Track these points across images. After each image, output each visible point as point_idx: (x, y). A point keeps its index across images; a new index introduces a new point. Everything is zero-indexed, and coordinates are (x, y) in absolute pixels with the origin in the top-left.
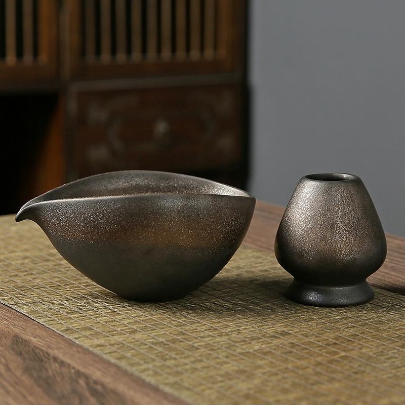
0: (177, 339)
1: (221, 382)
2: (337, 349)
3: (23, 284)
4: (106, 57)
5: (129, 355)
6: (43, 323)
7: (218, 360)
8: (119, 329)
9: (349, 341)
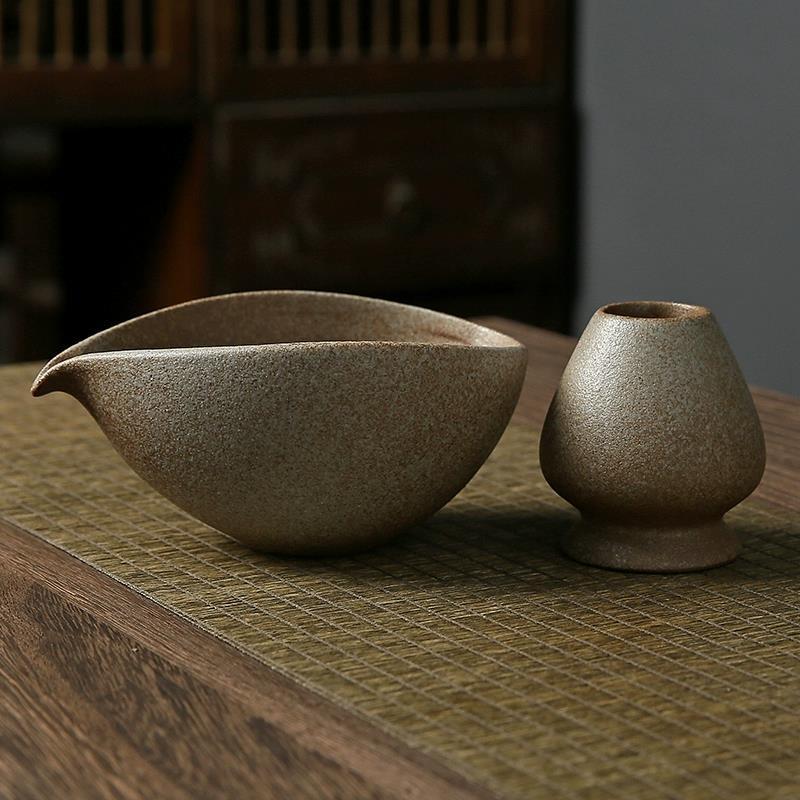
0: (344, 593)
1: (415, 670)
2: (648, 612)
3: (64, 491)
4: (288, 53)
5: (246, 622)
6: (92, 564)
7: (415, 631)
8: (235, 575)
9: (675, 597)
